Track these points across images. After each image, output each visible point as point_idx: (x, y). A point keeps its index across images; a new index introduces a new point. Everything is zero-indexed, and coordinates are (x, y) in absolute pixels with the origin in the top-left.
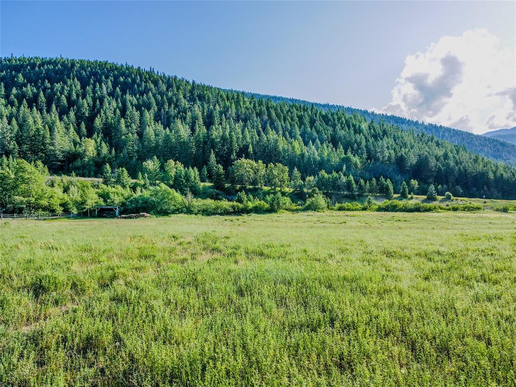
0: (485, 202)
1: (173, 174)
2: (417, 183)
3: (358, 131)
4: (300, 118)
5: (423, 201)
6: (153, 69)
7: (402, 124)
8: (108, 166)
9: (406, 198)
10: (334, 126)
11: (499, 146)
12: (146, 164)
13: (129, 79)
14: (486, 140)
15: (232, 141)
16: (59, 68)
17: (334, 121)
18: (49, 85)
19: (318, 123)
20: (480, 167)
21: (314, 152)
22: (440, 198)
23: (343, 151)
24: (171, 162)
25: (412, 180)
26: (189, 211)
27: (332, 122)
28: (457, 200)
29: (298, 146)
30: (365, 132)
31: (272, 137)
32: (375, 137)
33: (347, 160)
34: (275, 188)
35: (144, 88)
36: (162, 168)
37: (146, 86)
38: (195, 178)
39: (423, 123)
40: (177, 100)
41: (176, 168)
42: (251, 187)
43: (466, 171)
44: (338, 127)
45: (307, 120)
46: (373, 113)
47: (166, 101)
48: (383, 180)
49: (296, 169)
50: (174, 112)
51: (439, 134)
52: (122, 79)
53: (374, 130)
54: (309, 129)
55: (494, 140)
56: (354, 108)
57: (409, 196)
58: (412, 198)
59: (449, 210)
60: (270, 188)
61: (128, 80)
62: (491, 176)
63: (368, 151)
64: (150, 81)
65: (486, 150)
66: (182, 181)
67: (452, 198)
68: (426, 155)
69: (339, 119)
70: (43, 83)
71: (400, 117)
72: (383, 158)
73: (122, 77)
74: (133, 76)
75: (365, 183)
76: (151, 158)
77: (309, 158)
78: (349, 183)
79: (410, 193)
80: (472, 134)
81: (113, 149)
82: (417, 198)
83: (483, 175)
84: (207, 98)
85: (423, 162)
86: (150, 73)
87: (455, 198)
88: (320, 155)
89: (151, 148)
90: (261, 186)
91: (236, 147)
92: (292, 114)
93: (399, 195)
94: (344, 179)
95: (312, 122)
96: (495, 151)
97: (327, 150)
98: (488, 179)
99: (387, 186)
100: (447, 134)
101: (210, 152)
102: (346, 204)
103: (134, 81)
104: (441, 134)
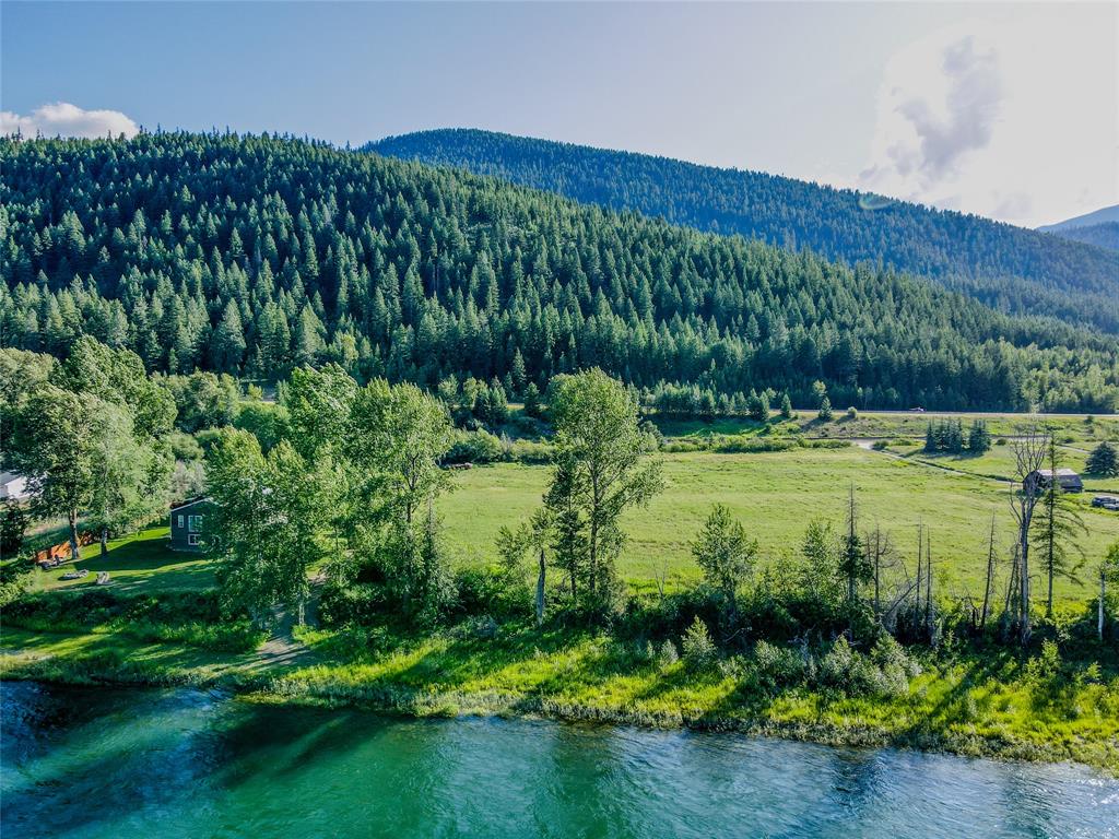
0: (906, 421)
2: (824, 387)
4: (655, 262)
9: (788, 417)
10: (712, 277)
13: (364, 188)
15: (545, 330)
16: (240, 167)
18: (233, 206)
19: (684, 273)
21: (668, 340)
22: (838, 416)
23: (717, 331)
24: (472, 381)
25: (818, 383)
27: (709, 268)
28: (864, 418)
29: (644, 332)
30: (766, 284)
36: (460, 390)
37: (393, 205)
38: (501, 399)
40: (450, 236)
41: (478, 390)
44: (720, 278)
45: (665, 268)
46: (828, 188)
47: (434, 239)
48: (755, 394)
50: (450, 262)
52: (350, 188)
56: (790, 177)
57: (793, 415)
58: (795, 419)
61: (361, 190)
67: (857, 414)
70: (223, 202)
73: (351, 184)
77: (661, 351)
78: (704, 400)
81: (377, 344)
82: (804, 418)
88: (678, 343)
91: (551, 339)
92: (641, 258)
93: (779, 414)
99: (760, 401)
100: (980, 234)
101: (515, 351)
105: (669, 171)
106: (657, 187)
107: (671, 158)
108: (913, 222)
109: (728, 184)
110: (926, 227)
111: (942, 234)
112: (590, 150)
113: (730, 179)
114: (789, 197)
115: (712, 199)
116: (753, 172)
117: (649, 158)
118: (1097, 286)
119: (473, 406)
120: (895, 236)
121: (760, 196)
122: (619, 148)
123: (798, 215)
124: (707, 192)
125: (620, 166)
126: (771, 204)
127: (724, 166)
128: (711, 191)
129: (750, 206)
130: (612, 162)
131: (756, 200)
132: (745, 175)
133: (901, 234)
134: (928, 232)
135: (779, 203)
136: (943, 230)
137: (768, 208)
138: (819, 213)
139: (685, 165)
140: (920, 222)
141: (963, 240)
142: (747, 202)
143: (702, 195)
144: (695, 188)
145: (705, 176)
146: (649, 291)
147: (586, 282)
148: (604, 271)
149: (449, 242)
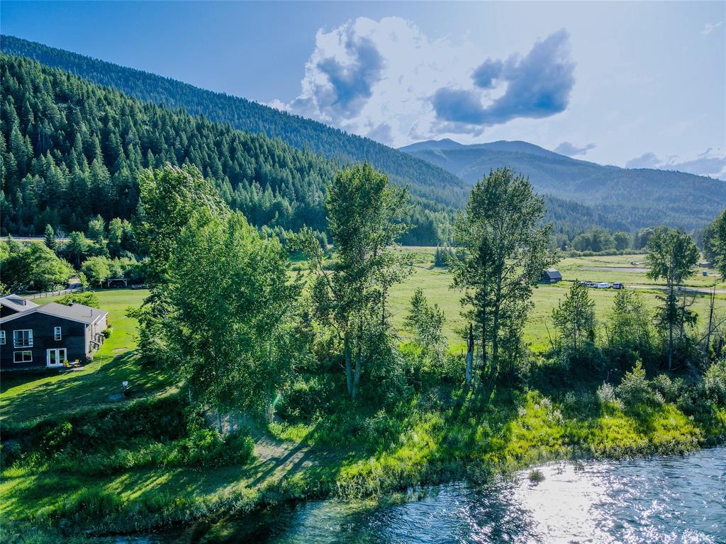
1: (119, 233)
3: (283, 165)
7: (322, 133)
8: (49, 226)
10: (257, 158)
11: (424, 168)
12: (94, 224)
14: (411, 159)
19: (239, 154)
21: (245, 197)
23: (272, 193)
24: (117, 221)
27: (253, 151)
32: (301, 170)
33: (278, 206)
36: (106, 229)
39: (345, 132)
41: (123, 228)
44: (262, 159)
45: (225, 148)
47: (31, 110)
50: (50, 130)
51: (363, 149)
53: (300, 163)
54: (231, 162)
63: (296, 192)
65: (411, 172)
69: (261, 146)
72: (314, 202)
76: (96, 217)
88: (251, 200)
92: (207, 140)
95: (233, 151)
96: (419, 175)
97: (256, 193)
100: (372, 150)
104: (365, 149)
105: (179, 90)
106: (171, 99)
107: (179, 80)
108: (336, 139)
109: (222, 103)
110: (343, 143)
111: (352, 148)
112: (116, 67)
113: (222, 100)
114: (263, 116)
115: (213, 112)
116: (236, 97)
117: (163, 78)
118: (430, 182)
119: (119, 241)
120: (327, 146)
121: (244, 114)
122: (139, 68)
123: (270, 128)
124: (208, 107)
125: (141, 81)
126: (252, 120)
127: (217, 91)
128: (211, 106)
129: (238, 119)
130: (135, 78)
131: (242, 116)
132: (231, 98)
133: (331, 146)
134: (345, 146)
135: (257, 119)
136: (352, 145)
137: (251, 122)
138: (282, 128)
139: (190, 87)
140: (340, 140)
141: (363, 152)
142: (236, 116)
143: (205, 108)
144: (199, 104)
145: (205, 96)
146: (219, 163)
147: (173, 154)
148: (183, 146)
149: (44, 113)
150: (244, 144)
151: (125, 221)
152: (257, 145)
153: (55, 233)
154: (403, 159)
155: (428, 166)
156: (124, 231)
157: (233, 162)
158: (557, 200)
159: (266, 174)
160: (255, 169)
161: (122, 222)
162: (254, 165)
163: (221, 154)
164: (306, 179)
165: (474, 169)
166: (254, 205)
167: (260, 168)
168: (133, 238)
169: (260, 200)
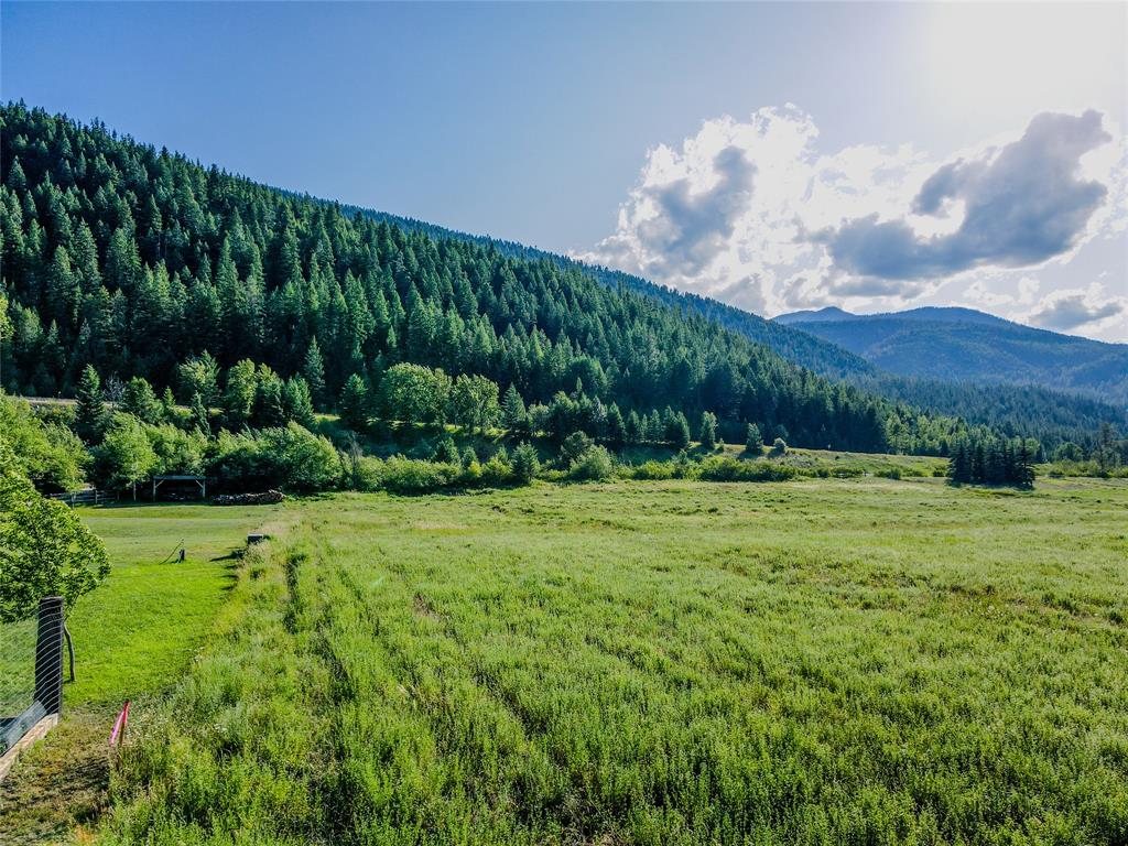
0: (837, 458)
1: (249, 392)
3: (588, 308)
5: (741, 457)
6: (103, 124)
8: (91, 371)
9: (712, 449)
10: (539, 293)
11: (806, 345)
12: (190, 369)
13: (43, 144)
14: (784, 331)
17: (538, 282)
20: (811, 388)
21: (519, 349)
22: (767, 449)
25: (706, 413)
26: (357, 483)
27: (534, 284)
28: (794, 453)
29: (487, 337)
31: (433, 315)
32: (618, 318)
33: (581, 370)
34: (471, 427)
35: (87, 171)
36: (221, 380)
37: (91, 167)
38: (303, 404)
40: (183, 209)
41: (259, 381)
42: (421, 424)
43: (791, 395)
44: (549, 296)
45: (485, 277)
47: (157, 209)
48: (672, 413)
49: (513, 388)
50: (183, 238)
52: (22, 141)
54: (494, 298)
55: (798, 334)
56: (542, 250)
57: (717, 446)
58: (721, 450)
59: (814, 476)
60: (459, 427)
61: (38, 145)
62: (830, 406)
64: (102, 156)
66: (277, 411)
67: (787, 449)
68: (726, 364)
69: (547, 278)
71: (632, 277)
72: (650, 364)
73: (24, 138)
74: (51, 137)
75: (641, 418)
76: (199, 356)
78: (612, 417)
79: (717, 441)
80: (761, 319)
81: (54, 323)
82: (730, 450)
83: (817, 403)
84: (256, 210)
85: (718, 378)
86: (97, 133)
87: (790, 449)
89: (158, 325)
90: (442, 422)
91: (361, 332)
93: (699, 444)
94: (603, 410)
95: (498, 282)
97: (540, 346)
98: (826, 412)
99: (680, 424)
101: (308, 343)
102: (650, 466)
103: (55, 147)
119: (248, 410)
146: (474, 298)
147: (390, 278)
148: (410, 269)
149: (180, 216)
150: (519, 272)
151: (264, 366)
152: (540, 274)
153: (103, 386)
154: (770, 331)
155: (813, 342)
156: (259, 390)
157: (498, 297)
158: (1055, 396)
159: (557, 318)
160: (538, 312)
161: (257, 369)
162: (535, 306)
163: (475, 285)
164: (629, 333)
165: (885, 349)
166: (536, 366)
167: (547, 310)
168: (275, 402)
169: (547, 357)
